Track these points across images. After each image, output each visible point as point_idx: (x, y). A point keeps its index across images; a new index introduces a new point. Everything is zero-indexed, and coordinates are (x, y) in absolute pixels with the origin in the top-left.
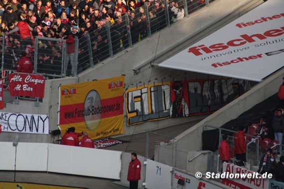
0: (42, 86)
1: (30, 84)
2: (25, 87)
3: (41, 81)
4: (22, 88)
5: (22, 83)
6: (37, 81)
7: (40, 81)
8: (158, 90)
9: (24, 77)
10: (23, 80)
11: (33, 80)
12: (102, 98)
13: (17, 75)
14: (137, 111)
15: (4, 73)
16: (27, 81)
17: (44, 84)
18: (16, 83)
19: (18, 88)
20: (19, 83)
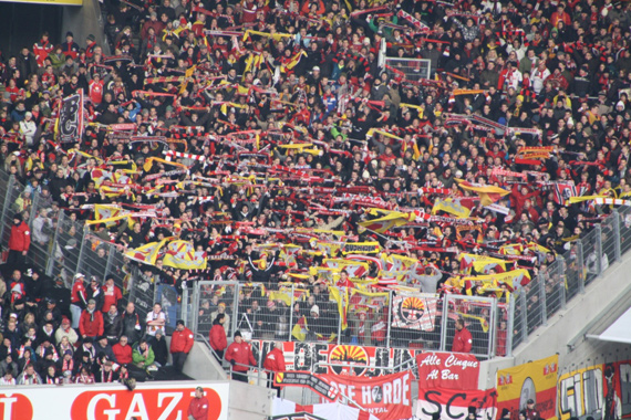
0: (474, 372)
1: (454, 369)
2: (445, 374)
3: (474, 365)
4: (440, 375)
5: (440, 368)
6: (465, 364)
7: (470, 364)
8: (590, 378)
9: (443, 358)
10: (442, 362)
11: (459, 363)
12: (538, 390)
13: (431, 354)
14: (569, 411)
15: (392, 353)
16: (448, 364)
17: (478, 368)
18: (429, 368)
19: (434, 375)
20: (436, 367)
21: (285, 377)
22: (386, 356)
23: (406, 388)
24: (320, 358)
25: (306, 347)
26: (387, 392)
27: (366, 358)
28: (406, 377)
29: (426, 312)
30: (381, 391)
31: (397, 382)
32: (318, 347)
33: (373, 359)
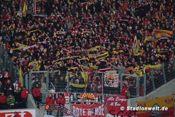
1: (119, 102)
2: (116, 104)
3: (126, 100)
4: (114, 104)
5: (114, 101)
6: (122, 100)
7: (124, 100)
9: (115, 98)
10: (115, 99)
11: (120, 100)
13: (111, 97)
15: (103, 96)
16: (117, 100)
17: (127, 102)
18: (110, 102)
19: (112, 104)
20: (113, 101)
21: (49, 107)
22: (101, 97)
23: (103, 109)
24: (78, 99)
25: (73, 95)
26: (96, 111)
27: (94, 98)
28: (103, 105)
29: (115, 81)
30: (94, 111)
31: (100, 107)
32: (77, 95)
33: (97, 98)
